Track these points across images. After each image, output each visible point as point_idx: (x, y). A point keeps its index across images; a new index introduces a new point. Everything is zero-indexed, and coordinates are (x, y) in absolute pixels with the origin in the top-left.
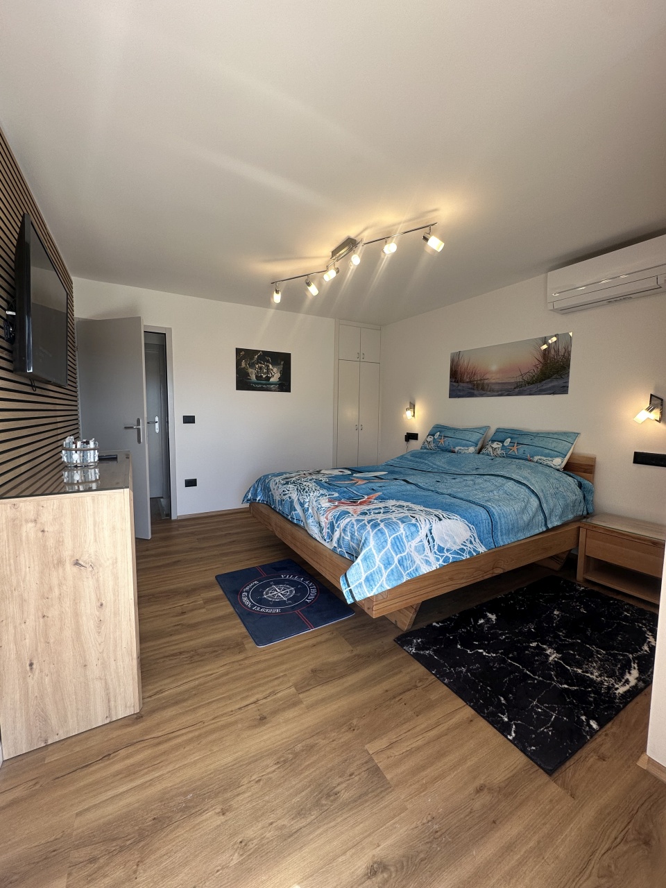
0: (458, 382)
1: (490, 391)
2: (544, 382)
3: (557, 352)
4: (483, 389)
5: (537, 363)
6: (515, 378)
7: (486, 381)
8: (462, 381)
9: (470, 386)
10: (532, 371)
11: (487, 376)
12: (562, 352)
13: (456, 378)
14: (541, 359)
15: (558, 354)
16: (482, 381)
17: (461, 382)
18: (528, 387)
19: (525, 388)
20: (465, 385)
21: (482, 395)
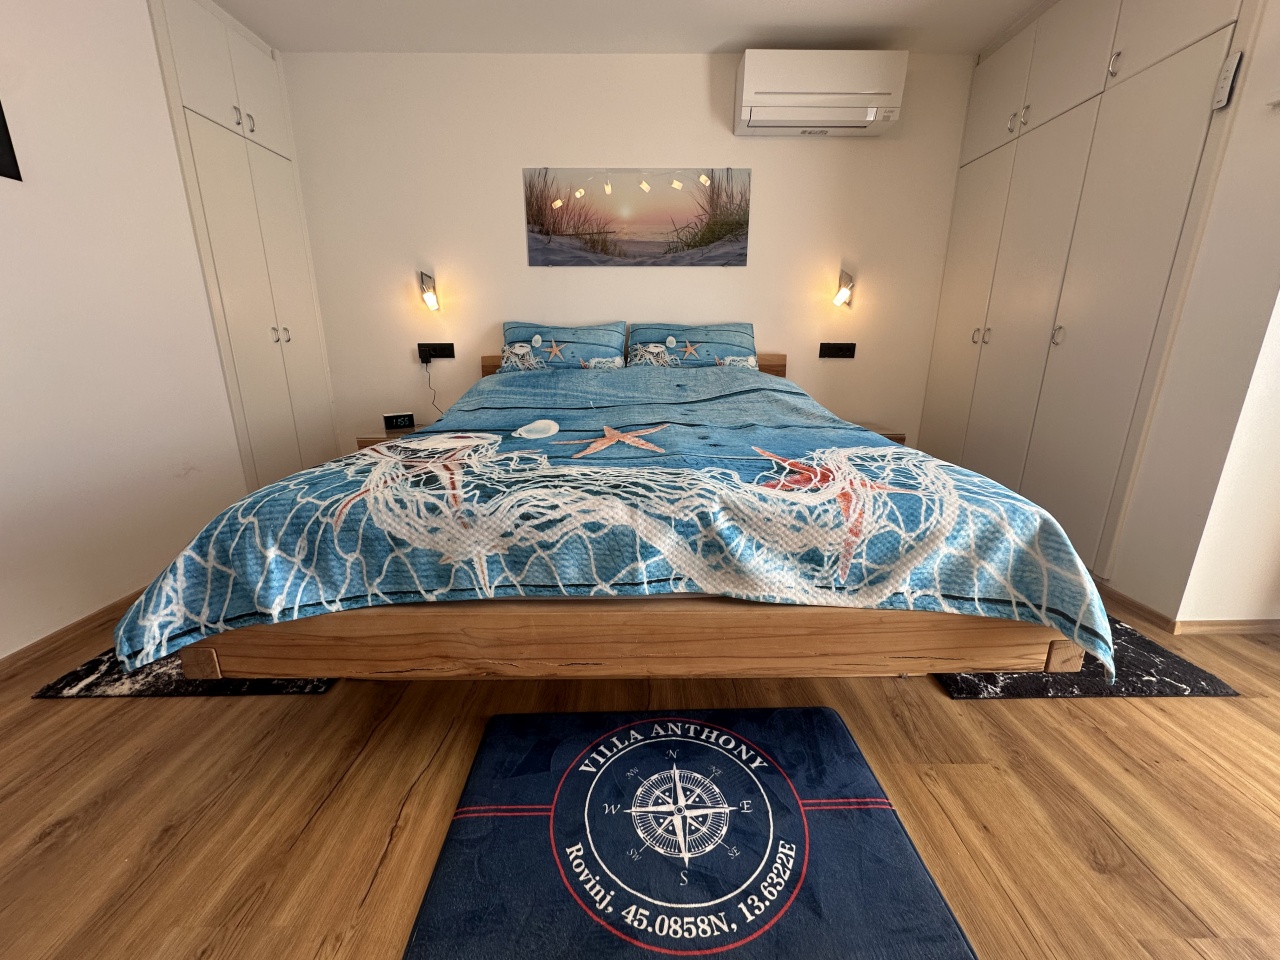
0: (547, 234)
1: (620, 255)
2: (712, 245)
3: (731, 197)
4: (605, 251)
5: (701, 212)
6: (662, 234)
7: (610, 237)
8: (557, 232)
9: (577, 243)
10: (693, 225)
11: (611, 228)
12: (737, 199)
13: (542, 225)
14: (707, 207)
15: (731, 202)
16: (603, 236)
17: (554, 232)
18: (687, 252)
19: (683, 254)
20: (565, 240)
21: (604, 263)
